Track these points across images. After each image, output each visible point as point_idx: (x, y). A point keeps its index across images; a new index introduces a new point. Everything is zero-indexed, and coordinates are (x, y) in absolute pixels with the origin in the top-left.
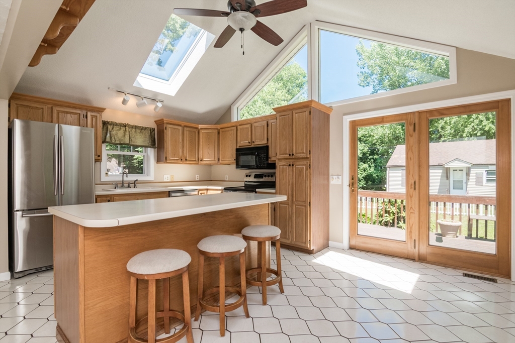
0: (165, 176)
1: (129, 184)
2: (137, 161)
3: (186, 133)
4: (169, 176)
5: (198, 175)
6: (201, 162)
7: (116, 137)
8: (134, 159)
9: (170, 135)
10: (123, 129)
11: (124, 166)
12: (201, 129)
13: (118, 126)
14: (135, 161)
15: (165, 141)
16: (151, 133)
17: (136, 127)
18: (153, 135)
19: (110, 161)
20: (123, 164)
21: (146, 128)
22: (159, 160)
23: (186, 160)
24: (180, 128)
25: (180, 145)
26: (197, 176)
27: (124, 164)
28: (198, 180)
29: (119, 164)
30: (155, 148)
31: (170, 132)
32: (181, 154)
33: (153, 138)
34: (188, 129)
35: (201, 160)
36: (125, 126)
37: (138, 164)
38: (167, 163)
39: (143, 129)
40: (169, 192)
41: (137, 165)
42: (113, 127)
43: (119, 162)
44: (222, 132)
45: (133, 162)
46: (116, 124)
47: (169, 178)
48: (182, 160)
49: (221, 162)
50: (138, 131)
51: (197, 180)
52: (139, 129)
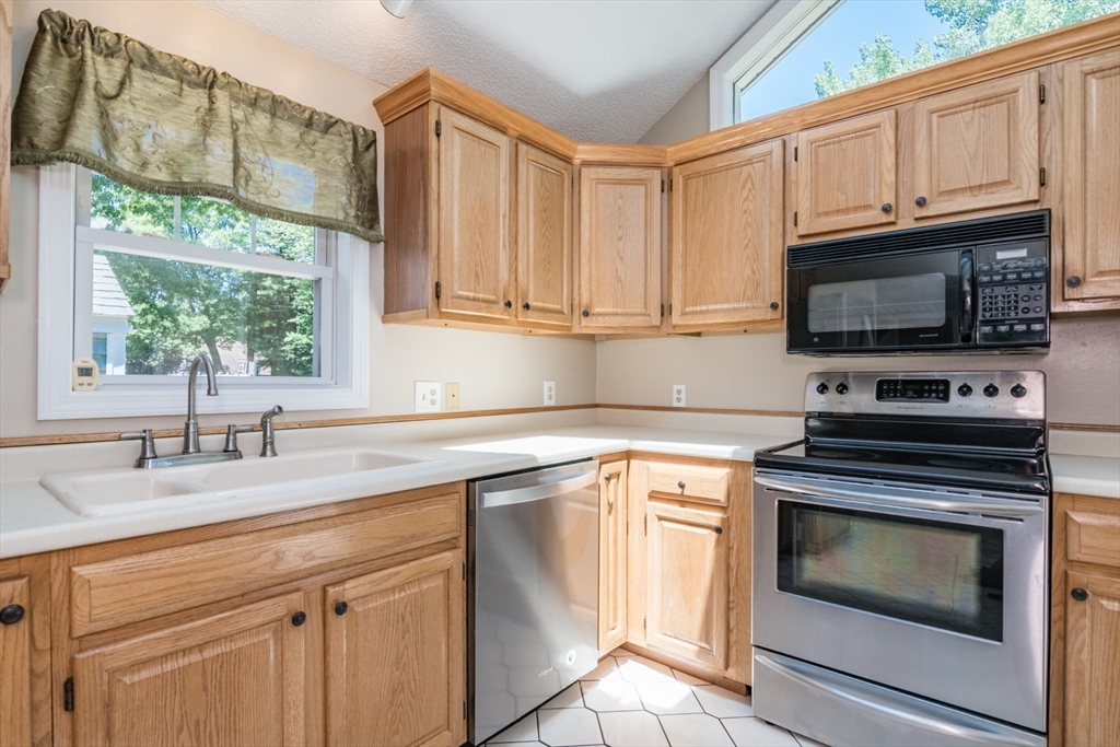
0: (423, 389)
1: (231, 432)
2: (293, 346)
3: (528, 174)
4: (438, 387)
5: (552, 384)
6: (585, 321)
7: (146, 143)
8: (286, 344)
9: (457, 170)
10: (196, 98)
11: (263, 358)
12: (587, 164)
13: (164, 72)
14: (287, 348)
15: (433, 195)
16: (356, 154)
17: (277, 106)
18: (368, 171)
19: (229, 348)
20: (259, 356)
21: (330, 124)
22: (394, 304)
23: (527, 307)
24: (502, 141)
25: (503, 231)
26: (546, 385)
27: (263, 355)
28: (552, 403)
29: (251, 354)
30: (373, 241)
31: (457, 151)
32: (504, 274)
33: (366, 184)
34: (534, 154)
35: (586, 314)
36: (208, 81)
37: (295, 354)
38: (442, 315)
39: (315, 124)
40: (468, 481)
41: (293, 356)
42: (128, 75)
43: (249, 349)
44: (687, 179)
45: (283, 351)
46: (151, 61)
47: (438, 397)
48: (509, 304)
49: (676, 319)
50: (289, 131)
51: (547, 402)
52: (291, 118)
